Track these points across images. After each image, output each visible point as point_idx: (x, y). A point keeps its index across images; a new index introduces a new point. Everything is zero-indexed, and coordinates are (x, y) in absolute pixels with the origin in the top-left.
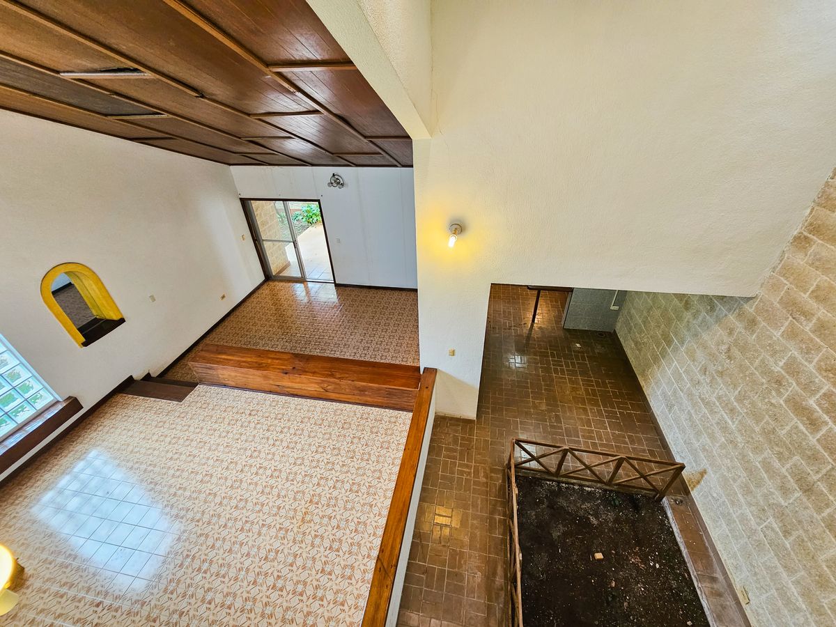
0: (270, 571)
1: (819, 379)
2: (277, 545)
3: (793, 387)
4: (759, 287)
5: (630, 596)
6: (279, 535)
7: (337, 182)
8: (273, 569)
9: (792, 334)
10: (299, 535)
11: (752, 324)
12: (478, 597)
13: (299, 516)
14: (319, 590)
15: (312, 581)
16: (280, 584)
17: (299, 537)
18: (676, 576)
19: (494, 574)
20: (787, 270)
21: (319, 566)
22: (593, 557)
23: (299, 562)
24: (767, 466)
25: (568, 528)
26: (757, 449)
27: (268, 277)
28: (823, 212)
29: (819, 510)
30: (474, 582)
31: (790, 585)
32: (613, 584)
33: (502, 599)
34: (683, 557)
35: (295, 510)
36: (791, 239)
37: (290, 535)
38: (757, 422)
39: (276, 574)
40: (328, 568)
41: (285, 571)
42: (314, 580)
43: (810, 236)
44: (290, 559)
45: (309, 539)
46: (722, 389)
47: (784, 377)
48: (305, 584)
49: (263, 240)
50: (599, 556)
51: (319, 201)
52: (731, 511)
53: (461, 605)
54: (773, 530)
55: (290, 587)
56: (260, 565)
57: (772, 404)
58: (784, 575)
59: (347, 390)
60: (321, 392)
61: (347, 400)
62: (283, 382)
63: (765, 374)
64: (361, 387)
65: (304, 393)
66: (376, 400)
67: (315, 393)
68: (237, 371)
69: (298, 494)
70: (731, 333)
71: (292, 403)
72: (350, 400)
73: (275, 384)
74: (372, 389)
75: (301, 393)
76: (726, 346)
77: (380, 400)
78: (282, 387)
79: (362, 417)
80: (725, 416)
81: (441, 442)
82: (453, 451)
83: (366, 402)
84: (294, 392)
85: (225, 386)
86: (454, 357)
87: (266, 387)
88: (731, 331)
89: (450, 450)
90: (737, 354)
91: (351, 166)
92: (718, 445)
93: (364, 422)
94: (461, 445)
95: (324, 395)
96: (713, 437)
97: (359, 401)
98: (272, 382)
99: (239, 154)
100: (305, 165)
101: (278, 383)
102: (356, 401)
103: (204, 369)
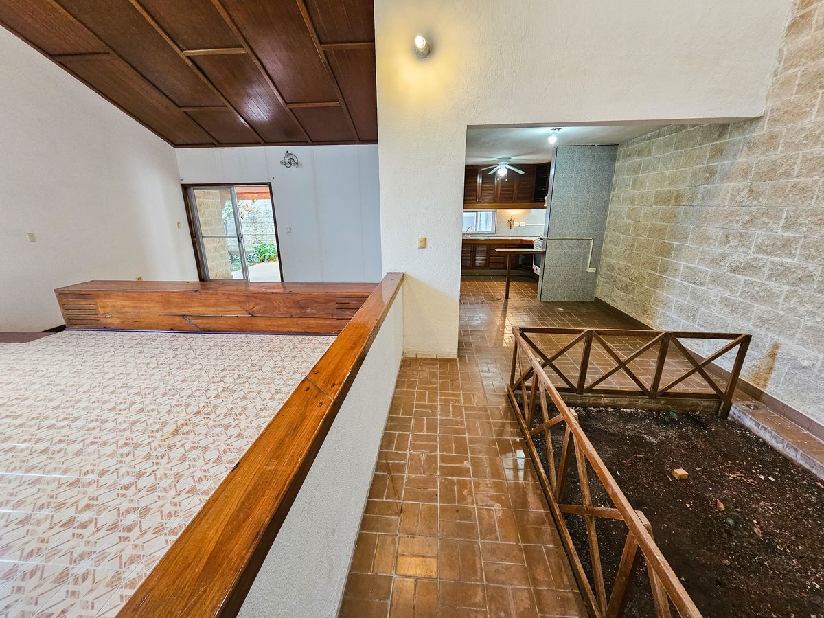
2: (107, 464)
4: (765, 101)
5: (756, 519)
6: (120, 452)
7: (291, 162)
10: (159, 450)
11: (771, 141)
12: (504, 538)
15: (163, 506)
17: (160, 452)
18: (808, 488)
19: (525, 504)
21: (186, 484)
22: (672, 477)
23: (145, 482)
25: (618, 448)
30: (492, 517)
32: (722, 506)
33: (548, 537)
34: (800, 466)
35: (164, 422)
37: (142, 451)
42: (167, 505)
44: (127, 480)
45: (177, 453)
46: (758, 235)
48: (145, 512)
49: (203, 237)
50: (680, 472)
51: (270, 184)
53: (474, 552)
59: (282, 310)
60: (244, 319)
61: (281, 329)
62: (191, 307)
63: (814, 169)
64: (301, 302)
65: (220, 324)
66: (321, 322)
67: (236, 321)
68: (127, 296)
69: (178, 408)
70: (746, 174)
71: (200, 337)
72: (286, 329)
73: (179, 314)
74: (317, 302)
75: (216, 326)
76: (746, 191)
77: (328, 322)
78: (190, 318)
79: (300, 343)
80: (777, 259)
81: (413, 377)
82: (431, 383)
83: (308, 328)
84: (205, 324)
85: (105, 328)
86: (426, 249)
87: (165, 322)
88: (746, 172)
89: (427, 383)
90: (767, 185)
91: (306, 142)
92: (781, 300)
93: (303, 345)
94: (441, 378)
95: (249, 324)
96: (770, 297)
97: (298, 328)
98: (174, 311)
99: (185, 110)
100: (258, 144)
101: (184, 311)
102: (294, 330)
103: (77, 301)
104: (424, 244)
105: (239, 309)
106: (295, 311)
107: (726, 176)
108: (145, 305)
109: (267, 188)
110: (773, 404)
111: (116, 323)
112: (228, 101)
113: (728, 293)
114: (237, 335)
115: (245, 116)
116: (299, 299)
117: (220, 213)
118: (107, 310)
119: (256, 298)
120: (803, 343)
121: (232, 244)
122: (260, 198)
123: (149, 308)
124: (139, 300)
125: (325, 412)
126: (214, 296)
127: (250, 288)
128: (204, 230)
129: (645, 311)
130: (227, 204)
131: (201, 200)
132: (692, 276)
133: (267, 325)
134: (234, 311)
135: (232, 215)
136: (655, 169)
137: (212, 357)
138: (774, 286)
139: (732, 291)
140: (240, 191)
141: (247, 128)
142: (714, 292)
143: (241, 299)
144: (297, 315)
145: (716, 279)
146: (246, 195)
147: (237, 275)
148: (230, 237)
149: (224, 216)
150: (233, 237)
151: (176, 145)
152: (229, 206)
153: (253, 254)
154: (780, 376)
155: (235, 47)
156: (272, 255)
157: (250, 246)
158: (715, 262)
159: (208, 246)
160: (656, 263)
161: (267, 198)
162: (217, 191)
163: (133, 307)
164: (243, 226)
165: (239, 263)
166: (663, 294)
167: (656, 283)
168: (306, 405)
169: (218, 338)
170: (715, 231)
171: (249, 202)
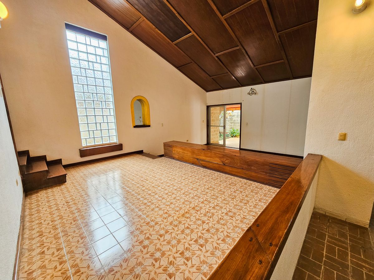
0: (145, 232)
2: (159, 219)
6: (164, 216)
7: (253, 92)
8: (147, 231)
10: (176, 222)
13: (182, 212)
14: (172, 266)
15: (170, 255)
16: (146, 242)
17: (176, 223)
21: (181, 248)
23: (168, 237)
27: (208, 143)
35: (181, 208)
37: (170, 219)
39: (148, 235)
40: (187, 254)
41: (154, 237)
42: (172, 256)
44: (162, 232)
45: (182, 227)
48: (163, 254)
49: (211, 126)
51: (241, 104)
55: (151, 249)
56: (142, 225)
59: (238, 165)
60: (220, 165)
61: (236, 174)
62: (201, 156)
64: (249, 162)
65: (210, 165)
66: (259, 175)
67: (217, 166)
68: (181, 148)
69: (187, 202)
71: (202, 169)
72: (239, 175)
73: (196, 158)
74: (258, 164)
75: (209, 166)
77: (263, 176)
78: (199, 160)
79: (245, 184)
81: (323, 230)
82: (340, 241)
83: (251, 176)
84: (205, 164)
85: (173, 158)
86: (345, 141)
87: (191, 160)
89: (336, 239)
91: (262, 82)
93: (247, 186)
94: (350, 240)
95: (222, 168)
97: (245, 176)
98: (195, 156)
99: (212, 77)
100: (239, 86)
101: (198, 157)
102: (243, 176)
103: (168, 148)
104: (344, 137)
105: (219, 160)
106: (245, 166)
108: (186, 152)
109: (239, 106)
111: (177, 157)
112: (229, 71)
114: (216, 172)
115: (235, 75)
116: (248, 161)
117: (219, 116)
118: (175, 152)
119: (227, 156)
121: (221, 129)
122: (235, 110)
123: (187, 153)
124: (185, 150)
125: (264, 273)
126: (210, 153)
127: (225, 151)
128: (212, 123)
130: (222, 112)
131: (213, 111)
133: (230, 171)
134: (217, 161)
135: (223, 117)
137: (205, 180)
140: (228, 107)
141: (235, 80)
143: (220, 156)
144: (246, 168)
146: (230, 109)
147: (221, 142)
148: (221, 126)
149: (220, 118)
150: (222, 126)
151: (207, 91)
152: (223, 113)
153: (229, 133)
155: (235, 47)
156: (237, 135)
157: (228, 130)
159: (212, 129)
161: (238, 110)
162: (219, 108)
163: (182, 152)
164: (227, 122)
165: (223, 137)
168: (249, 257)
169: (209, 171)
171: (230, 112)
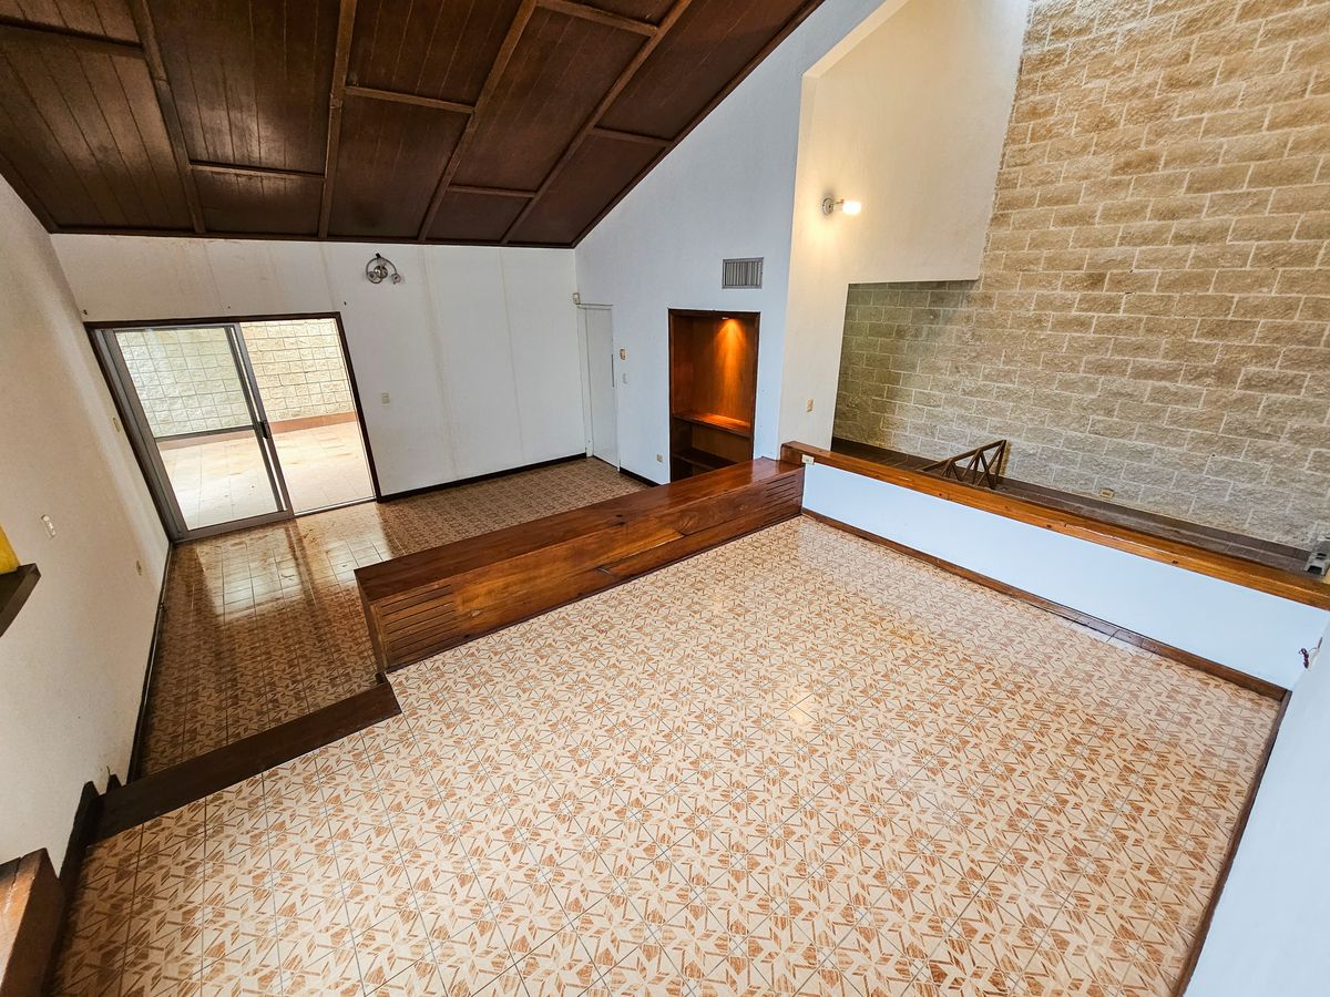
1: (1069, 294)
3: (1052, 315)
4: (978, 270)
9: (1028, 283)
11: (987, 300)
20: (997, 244)
24: (1066, 385)
26: (1049, 381)
28: (1006, 192)
29: (1123, 373)
31: (1136, 443)
36: (988, 221)
38: (1037, 364)
43: (1006, 212)
46: (984, 368)
47: (1040, 315)
51: (338, 315)
52: (1054, 448)
54: (1099, 421)
57: (1041, 340)
58: (1126, 442)
59: (716, 517)
60: (675, 542)
62: (611, 551)
63: (1022, 325)
64: (736, 500)
65: (646, 560)
67: (665, 550)
70: (968, 320)
72: (716, 540)
74: (750, 495)
75: (642, 565)
76: (970, 334)
80: (1002, 385)
83: (739, 529)
84: (629, 567)
88: (968, 319)
90: (985, 331)
92: (1008, 413)
96: (1000, 412)
98: (588, 564)
102: (724, 538)
105: (671, 531)
106: (729, 513)
107: (948, 320)
110: (1012, 482)
113: (963, 411)
119: (692, 509)
120: (1027, 439)
123: (549, 574)
126: (643, 525)
129: (873, 435)
132: (928, 400)
134: (664, 537)
136: (867, 302)
138: (1002, 403)
139: (966, 409)
142: (950, 411)
143: (674, 518)
145: (951, 402)
154: (1013, 464)
158: (948, 388)
160: (883, 389)
166: (897, 417)
167: (883, 408)
170: (943, 362)
